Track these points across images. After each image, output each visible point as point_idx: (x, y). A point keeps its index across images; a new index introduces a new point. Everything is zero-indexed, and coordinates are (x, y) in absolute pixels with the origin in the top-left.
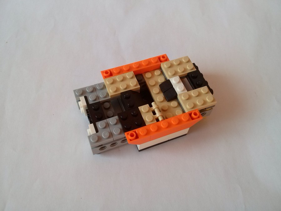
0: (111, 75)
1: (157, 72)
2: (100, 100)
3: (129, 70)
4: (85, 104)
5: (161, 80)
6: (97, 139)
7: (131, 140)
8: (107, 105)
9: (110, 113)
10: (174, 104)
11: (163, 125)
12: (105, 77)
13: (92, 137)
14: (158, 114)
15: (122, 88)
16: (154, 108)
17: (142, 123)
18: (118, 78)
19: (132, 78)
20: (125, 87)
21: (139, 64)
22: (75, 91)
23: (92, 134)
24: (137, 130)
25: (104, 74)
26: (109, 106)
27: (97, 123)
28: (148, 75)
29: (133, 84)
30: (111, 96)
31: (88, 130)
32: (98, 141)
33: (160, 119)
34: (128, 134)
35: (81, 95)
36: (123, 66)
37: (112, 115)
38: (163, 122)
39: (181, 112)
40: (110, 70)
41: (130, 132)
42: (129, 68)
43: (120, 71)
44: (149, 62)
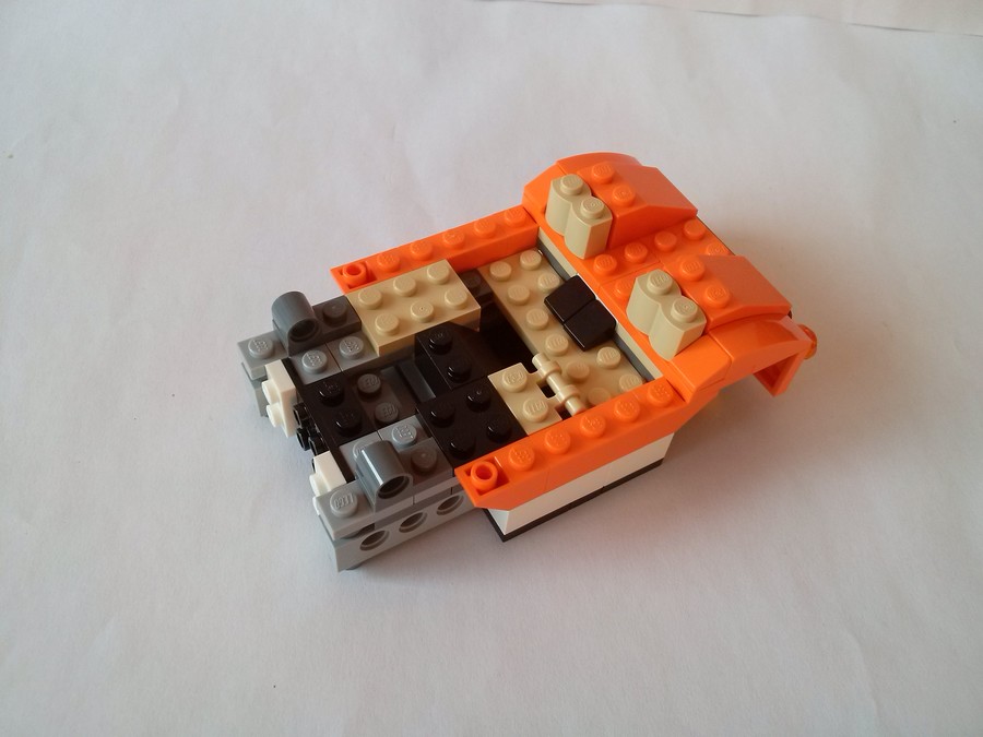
0: (370, 278)
1: (531, 259)
2: (346, 366)
3: (430, 258)
4: (291, 386)
5: (547, 282)
6: (353, 503)
7: (481, 492)
8: (370, 383)
9: (386, 407)
10: (606, 355)
11: (586, 425)
12: (351, 287)
13: (336, 497)
14: (562, 393)
15: (417, 316)
16: (545, 373)
17: (511, 431)
18: (396, 285)
19: (447, 281)
20: (429, 312)
21: (465, 235)
22: (243, 345)
23: (329, 490)
24: (497, 456)
25: (345, 275)
26: (378, 386)
27: (344, 448)
28: (500, 270)
29: (455, 301)
30: (381, 348)
31: (311, 477)
32: (356, 513)
33: (573, 407)
34: (468, 473)
35: (271, 356)
36: (407, 246)
37: (394, 417)
38: (585, 416)
39: (636, 381)
40: (363, 263)
41: (475, 465)
42: (431, 251)
43: (401, 262)
44: (496, 224)
